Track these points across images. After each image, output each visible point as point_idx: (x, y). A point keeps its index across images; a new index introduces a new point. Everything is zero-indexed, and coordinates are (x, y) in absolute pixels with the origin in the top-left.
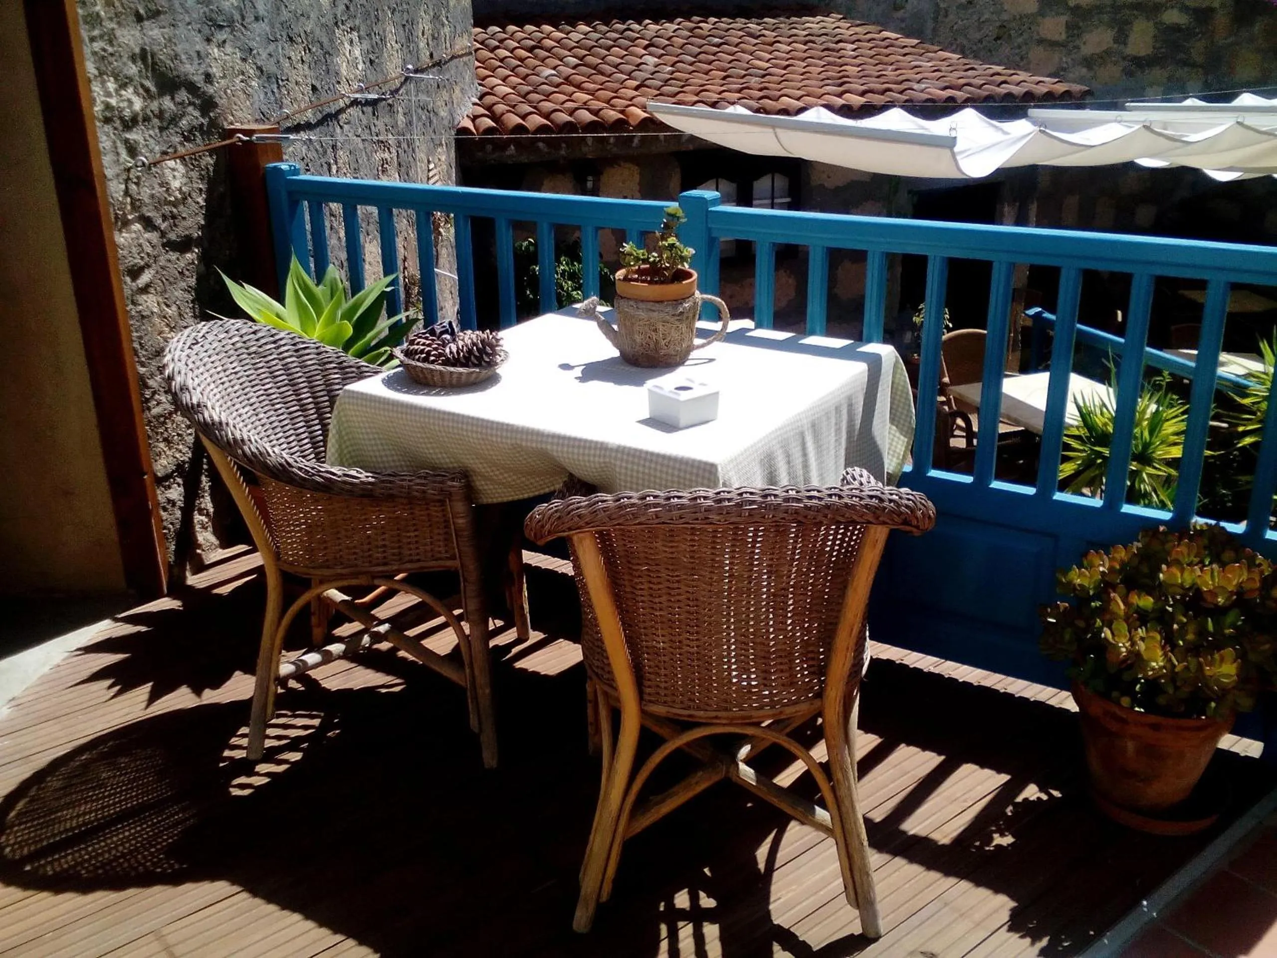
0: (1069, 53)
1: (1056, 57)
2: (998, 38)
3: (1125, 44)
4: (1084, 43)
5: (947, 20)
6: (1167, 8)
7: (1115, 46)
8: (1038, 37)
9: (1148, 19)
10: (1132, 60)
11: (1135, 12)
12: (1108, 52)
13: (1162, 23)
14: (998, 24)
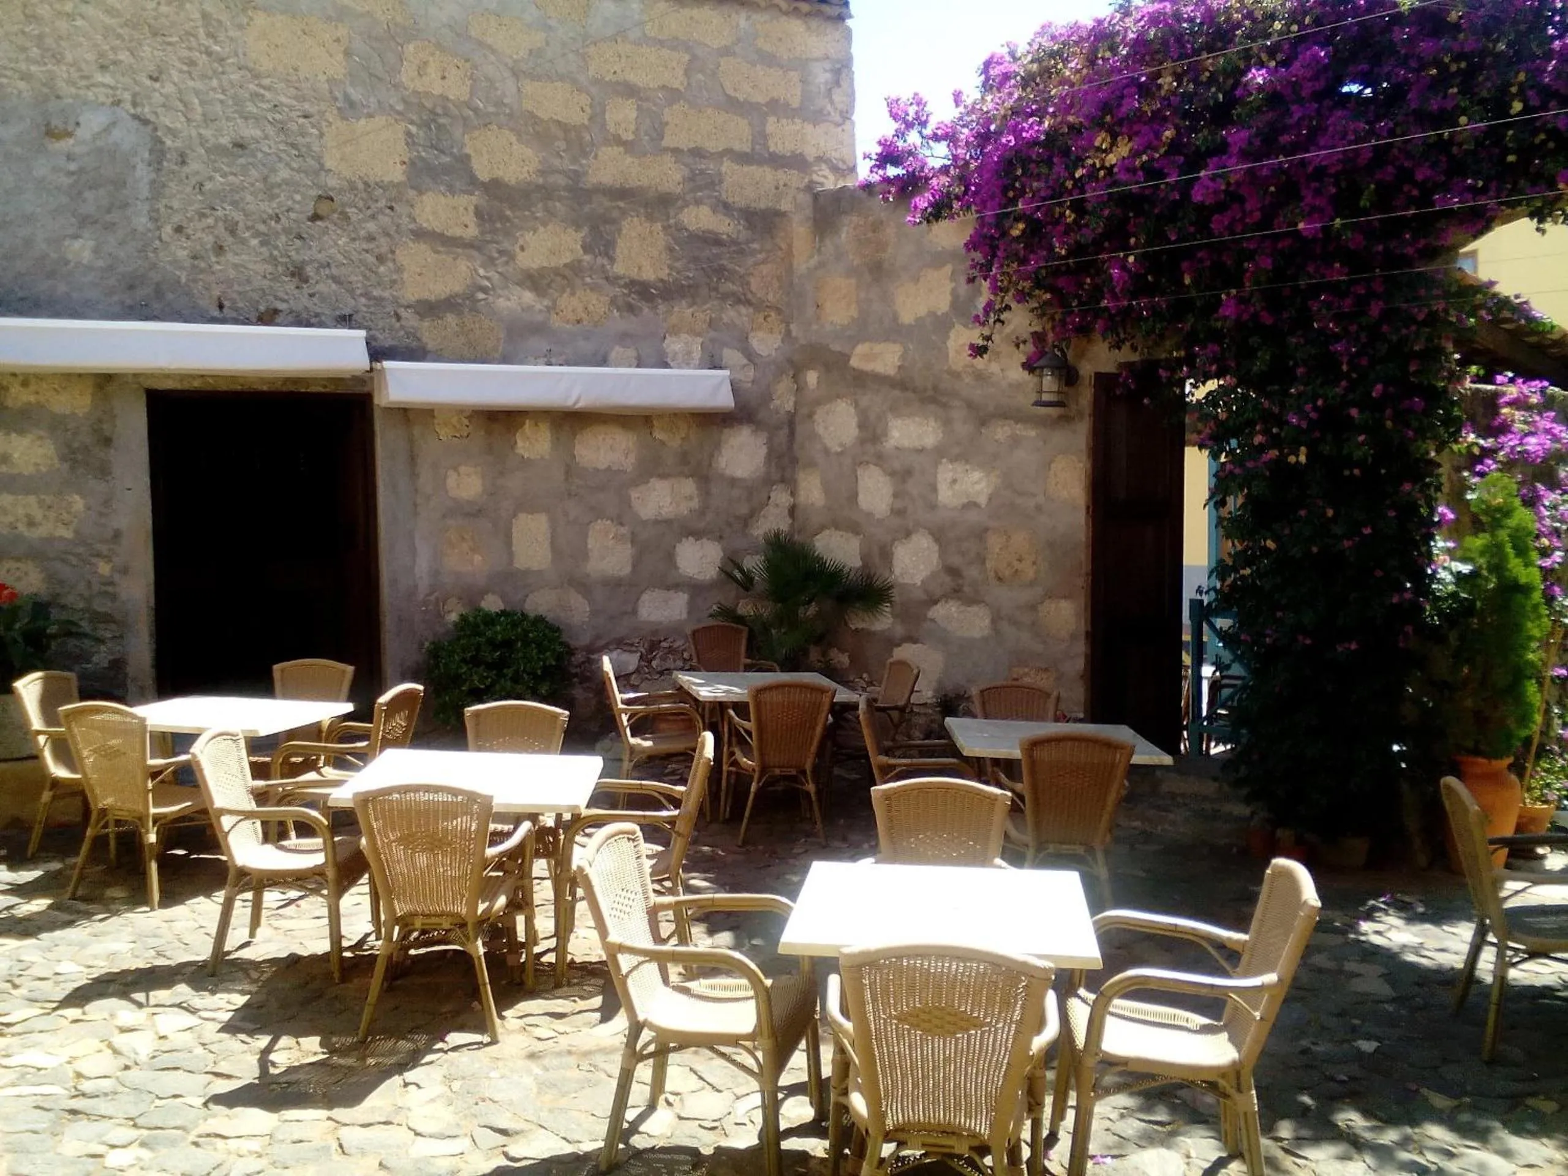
0: (490, 262)
1: (463, 266)
2: (315, 217)
3: (612, 260)
4: (522, 249)
5: (186, 170)
6: (687, 205)
7: (588, 258)
8: (412, 226)
9: (650, 218)
10: (626, 286)
11: (621, 204)
12: (576, 268)
13: (680, 228)
14: (314, 192)
